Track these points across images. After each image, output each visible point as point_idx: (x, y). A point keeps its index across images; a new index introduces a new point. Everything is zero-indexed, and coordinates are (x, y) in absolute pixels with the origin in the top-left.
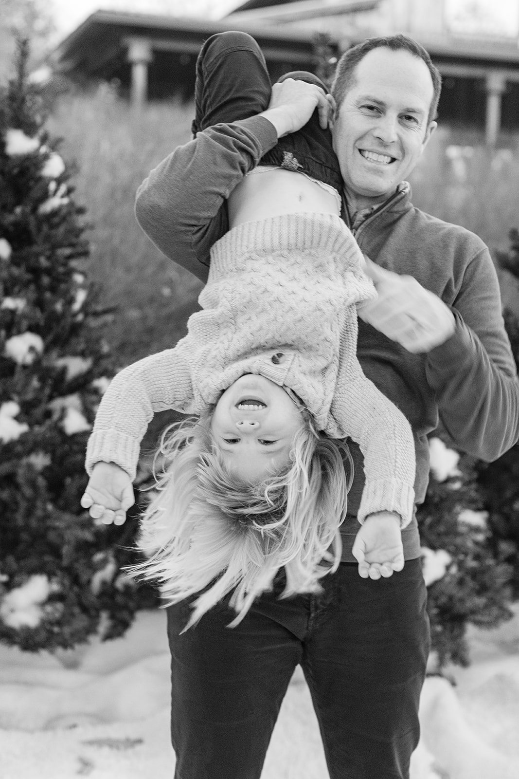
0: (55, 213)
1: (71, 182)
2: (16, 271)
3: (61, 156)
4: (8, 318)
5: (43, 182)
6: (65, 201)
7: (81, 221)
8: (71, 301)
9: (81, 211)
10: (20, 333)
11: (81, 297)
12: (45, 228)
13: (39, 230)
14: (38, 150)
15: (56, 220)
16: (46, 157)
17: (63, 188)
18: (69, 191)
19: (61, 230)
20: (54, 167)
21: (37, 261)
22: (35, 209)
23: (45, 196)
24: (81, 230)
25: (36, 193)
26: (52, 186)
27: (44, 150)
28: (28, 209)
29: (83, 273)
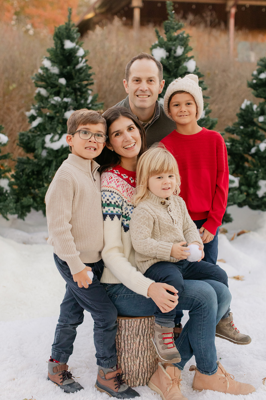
0: (81, 69)
1: (87, 58)
2: (68, 89)
3: (83, 49)
4: (65, 105)
5: (76, 57)
6: (85, 64)
7: (90, 72)
8: (86, 99)
9: (90, 68)
10: (69, 110)
11: (90, 98)
12: (78, 74)
13: (76, 74)
14: (75, 47)
15: (81, 71)
16: (78, 49)
17: (84, 60)
18: (86, 61)
19: (83, 75)
20: (81, 52)
21: (75, 85)
22: (74, 67)
23: (78, 63)
24: (90, 75)
25: (75, 62)
26: (80, 59)
27: (77, 47)
28: (72, 67)
29: (91, 90)
